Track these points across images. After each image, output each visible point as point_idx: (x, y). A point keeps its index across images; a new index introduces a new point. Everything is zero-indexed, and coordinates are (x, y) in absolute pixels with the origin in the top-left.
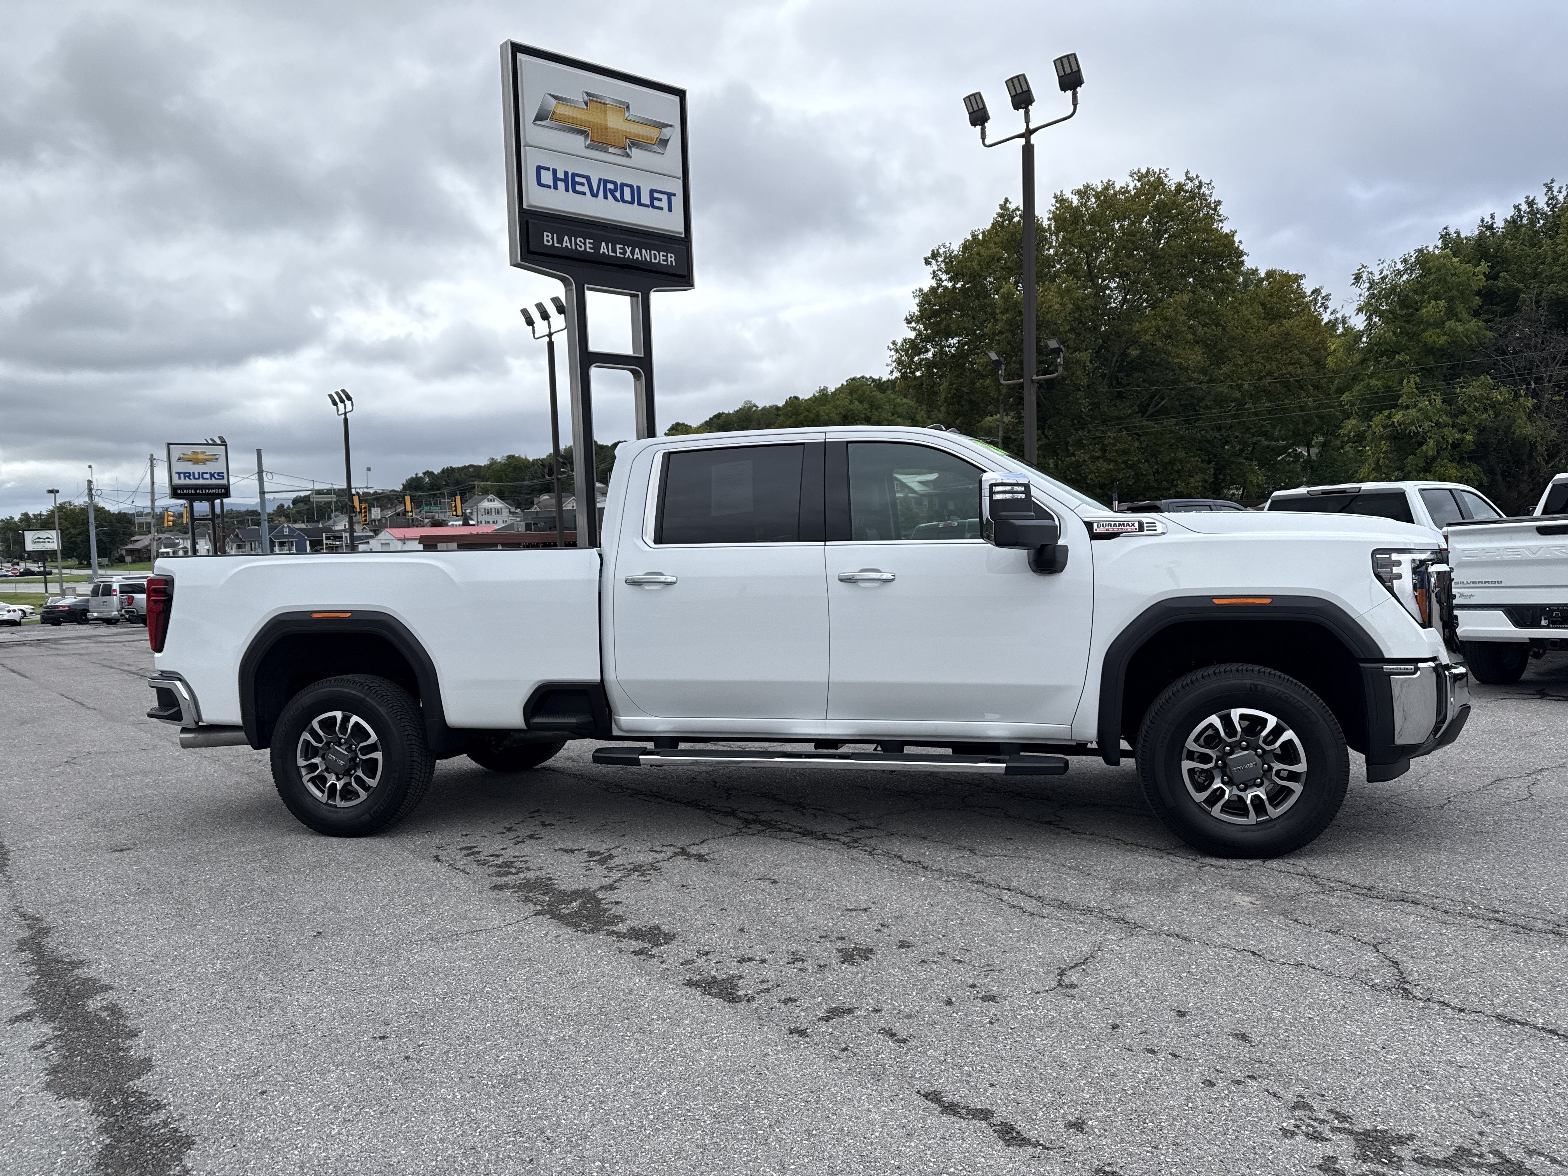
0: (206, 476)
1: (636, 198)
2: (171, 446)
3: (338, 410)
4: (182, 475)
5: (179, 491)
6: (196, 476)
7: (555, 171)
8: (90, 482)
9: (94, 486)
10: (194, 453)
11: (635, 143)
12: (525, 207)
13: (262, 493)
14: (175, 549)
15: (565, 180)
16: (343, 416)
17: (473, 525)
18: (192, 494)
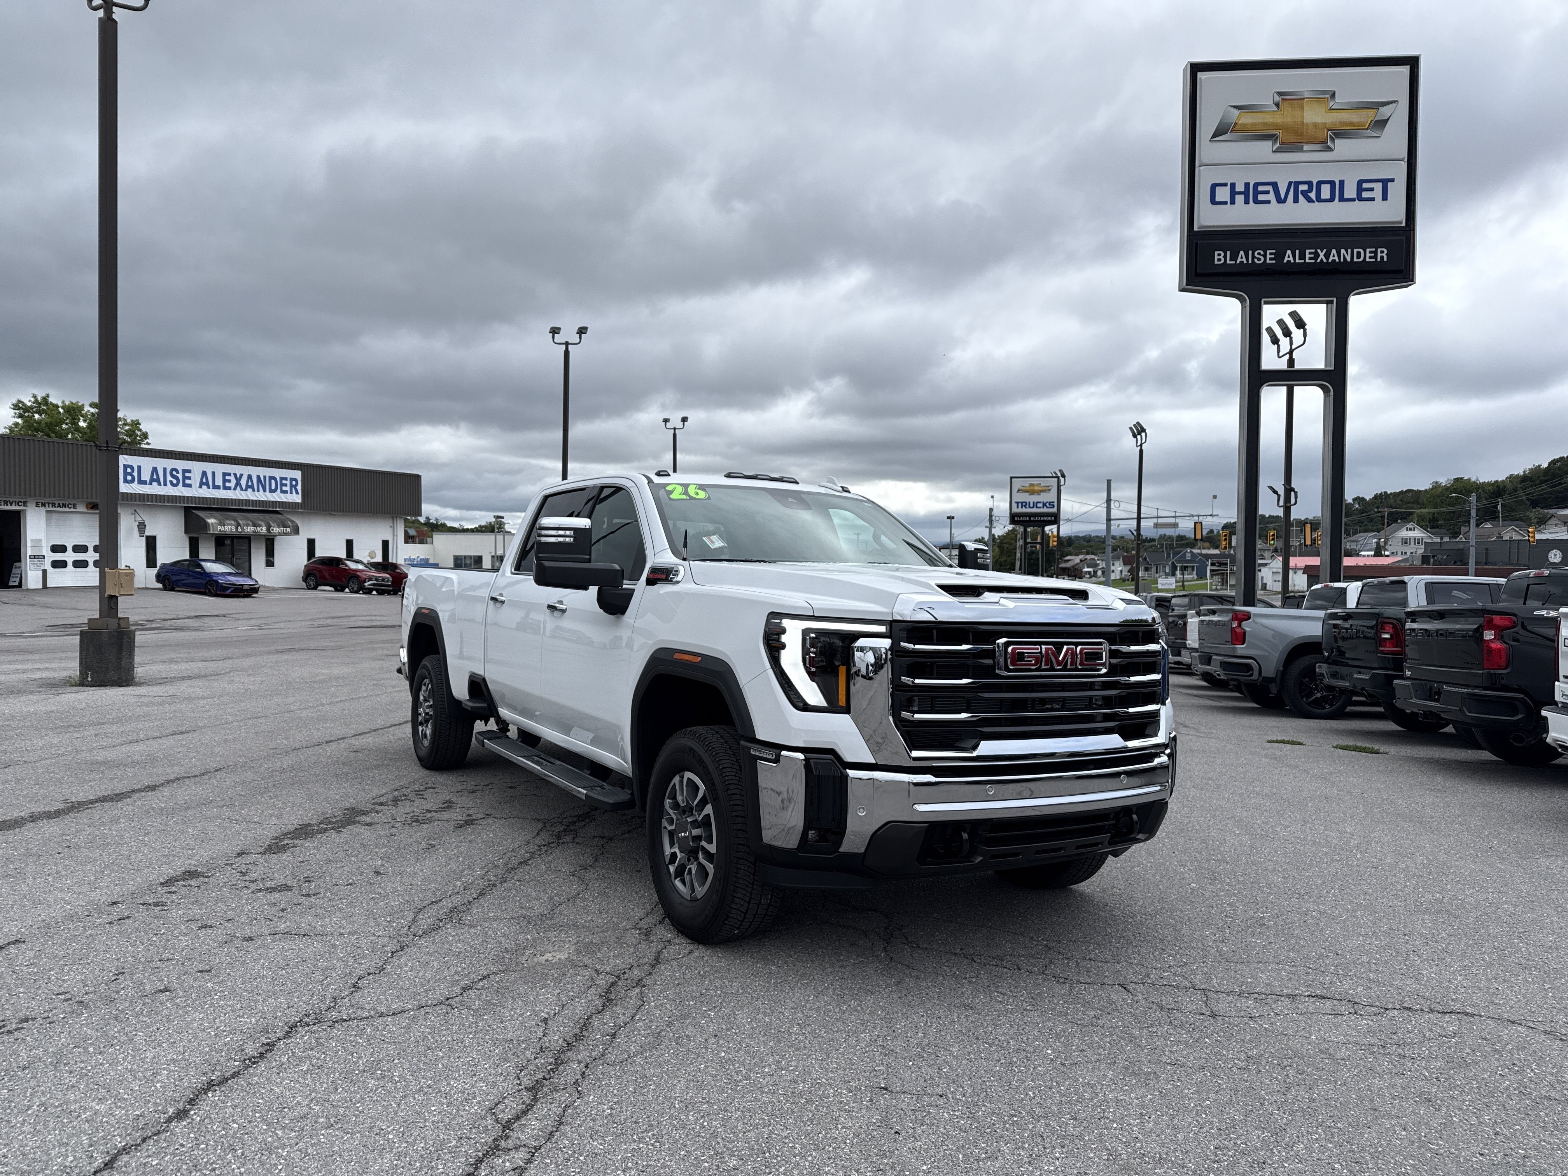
0: (1039, 505)
1: (1338, 192)
2: (1013, 480)
3: (1137, 442)
4: (1020, 505)
5: (1016, 519)
6: (1031, 505)
7: (1233, 186)
8: (991, 510)
9: (995, 513)
10: (1031, 485)
11: (1340, 133)
12: (1196, 229)
13: (1109, 520)
14: (1096, 569)
15: (1246, 193)
16: (1139, 448)
17: (1387, 556)
18: (1026, 521)
